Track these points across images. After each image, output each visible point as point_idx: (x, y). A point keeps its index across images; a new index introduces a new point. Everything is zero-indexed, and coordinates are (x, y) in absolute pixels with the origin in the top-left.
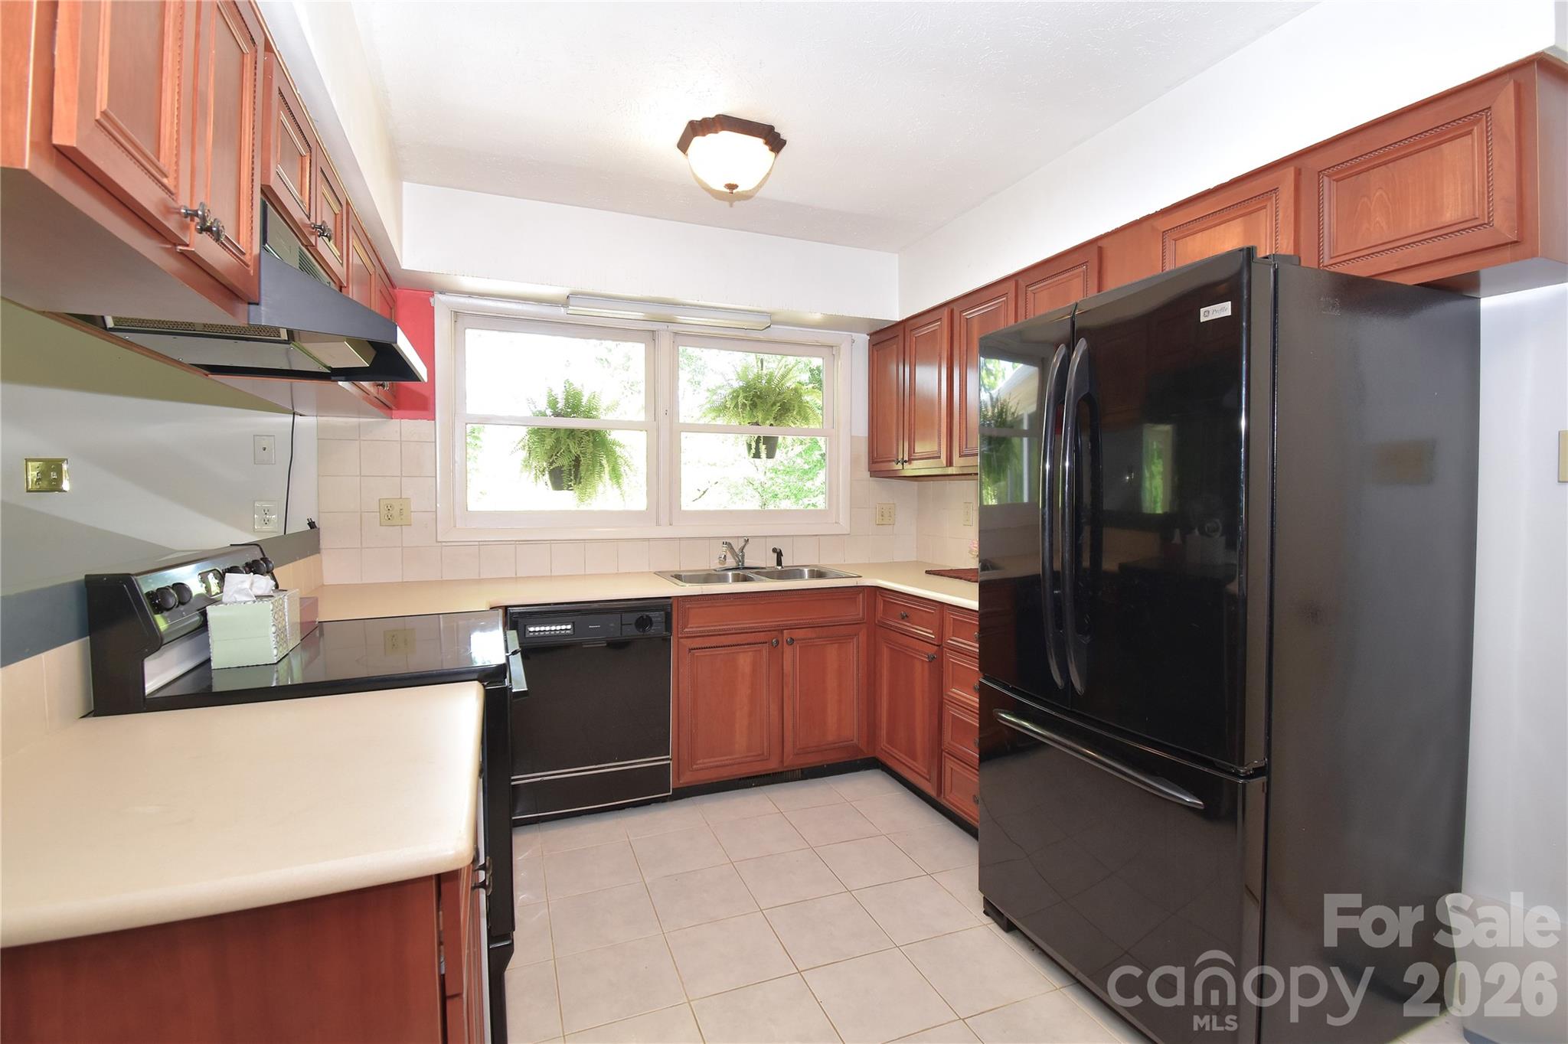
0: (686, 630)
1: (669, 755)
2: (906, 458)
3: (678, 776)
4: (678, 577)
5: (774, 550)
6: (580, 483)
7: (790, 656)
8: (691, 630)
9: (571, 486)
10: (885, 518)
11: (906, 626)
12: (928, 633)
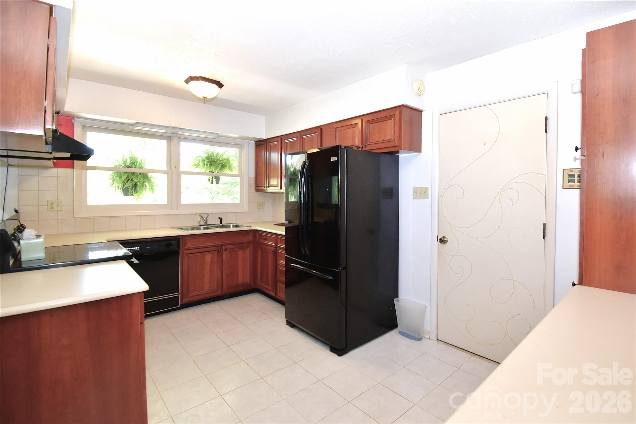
0: (186, 247)
1: (178, 292)
2: (267, 186)
3: (182, 300)
4: (181, 229)
5: (219, 218)
6: (137, 193)
7: (225, 255)
8: (187, 247)
9: (133, 194)
10: (261, 206)
11: (266, 242)
12: (272, 244)
